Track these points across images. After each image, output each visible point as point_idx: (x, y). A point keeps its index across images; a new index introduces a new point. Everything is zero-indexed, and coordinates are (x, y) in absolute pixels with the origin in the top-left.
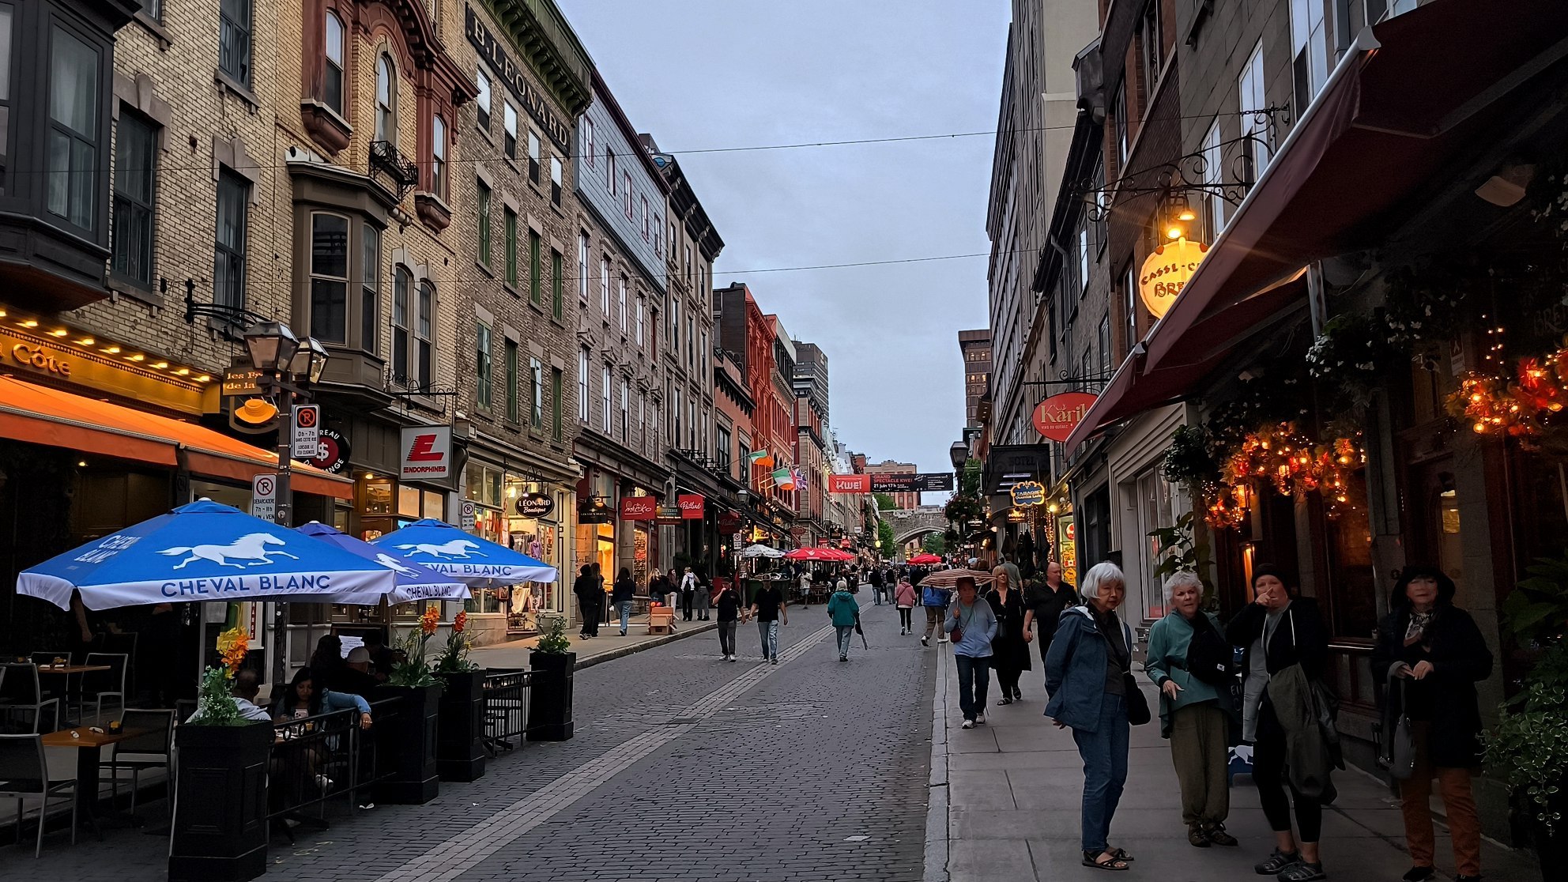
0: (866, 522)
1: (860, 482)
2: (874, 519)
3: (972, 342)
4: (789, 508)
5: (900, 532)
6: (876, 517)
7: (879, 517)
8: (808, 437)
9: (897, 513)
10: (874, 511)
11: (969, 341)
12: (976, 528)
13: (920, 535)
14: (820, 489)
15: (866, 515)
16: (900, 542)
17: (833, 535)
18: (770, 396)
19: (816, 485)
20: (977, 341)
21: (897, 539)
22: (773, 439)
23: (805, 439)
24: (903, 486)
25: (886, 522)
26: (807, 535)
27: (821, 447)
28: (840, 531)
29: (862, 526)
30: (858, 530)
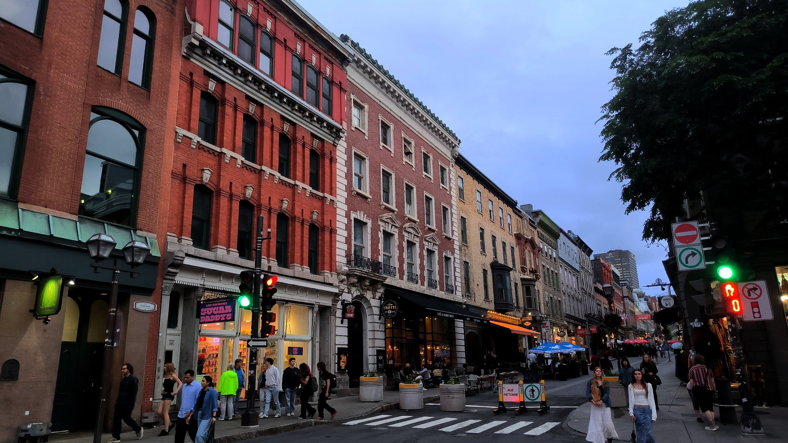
8: (628, 299)
14: (635, 317)
19: (633, 316)
23: (627, 301)
26: (631, 334)
27: (633, 302)
28: (645, 331)
29: (655, 328)
30: (653, 330)
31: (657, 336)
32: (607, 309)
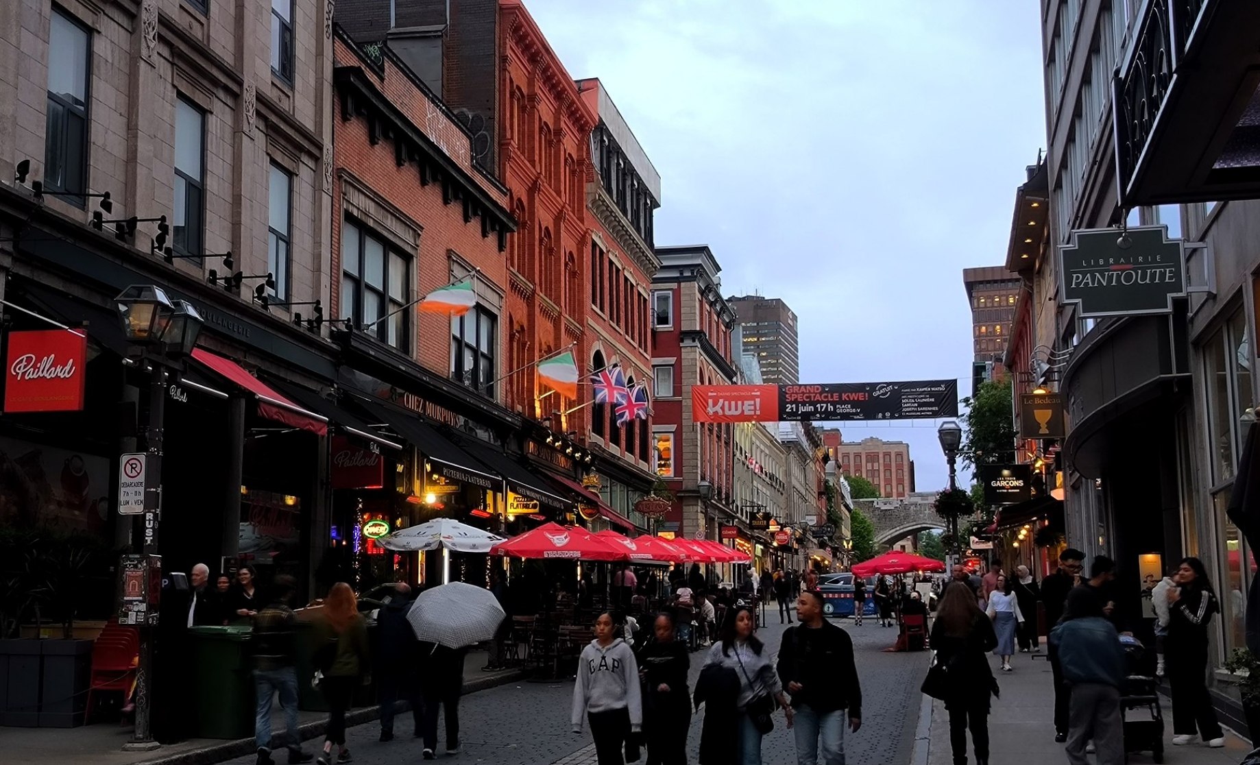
0: (828, 511)
1: (758, 400)
2: (843, 508)
3: (981, 282)
4: (643, 465)
5: (884, 529)
6: (847, 506)
7: (852, 507)
8: (699, 350)
9: (879, 503)
10: (843, 497)
11: (976, 282)
12: (1008, 496)
13: (914, 533)
14: (727, 444)
15: (829, 500)
16: (883, 543)
17: (754, 523)
18: (584, 237)
19: (719, 437)
20: (989, 282)
21: (879, 539)
22: (591, 322)
23: (694, 355)
24: (847, 409)
25: (863, 514)
26: (696, 517)
27: (730, 374)
28: (767, 517)
29: (819, 515)
30: (812, 521)
31: (822, 545)
32: (493, 318)
